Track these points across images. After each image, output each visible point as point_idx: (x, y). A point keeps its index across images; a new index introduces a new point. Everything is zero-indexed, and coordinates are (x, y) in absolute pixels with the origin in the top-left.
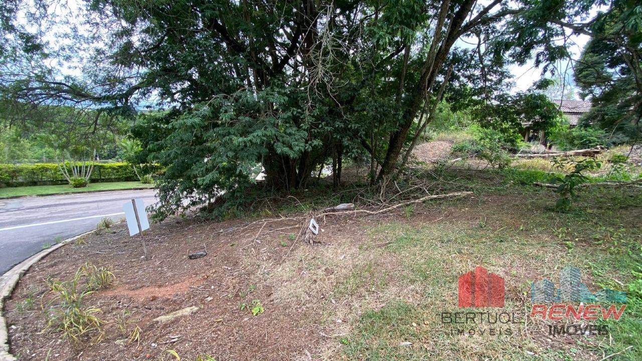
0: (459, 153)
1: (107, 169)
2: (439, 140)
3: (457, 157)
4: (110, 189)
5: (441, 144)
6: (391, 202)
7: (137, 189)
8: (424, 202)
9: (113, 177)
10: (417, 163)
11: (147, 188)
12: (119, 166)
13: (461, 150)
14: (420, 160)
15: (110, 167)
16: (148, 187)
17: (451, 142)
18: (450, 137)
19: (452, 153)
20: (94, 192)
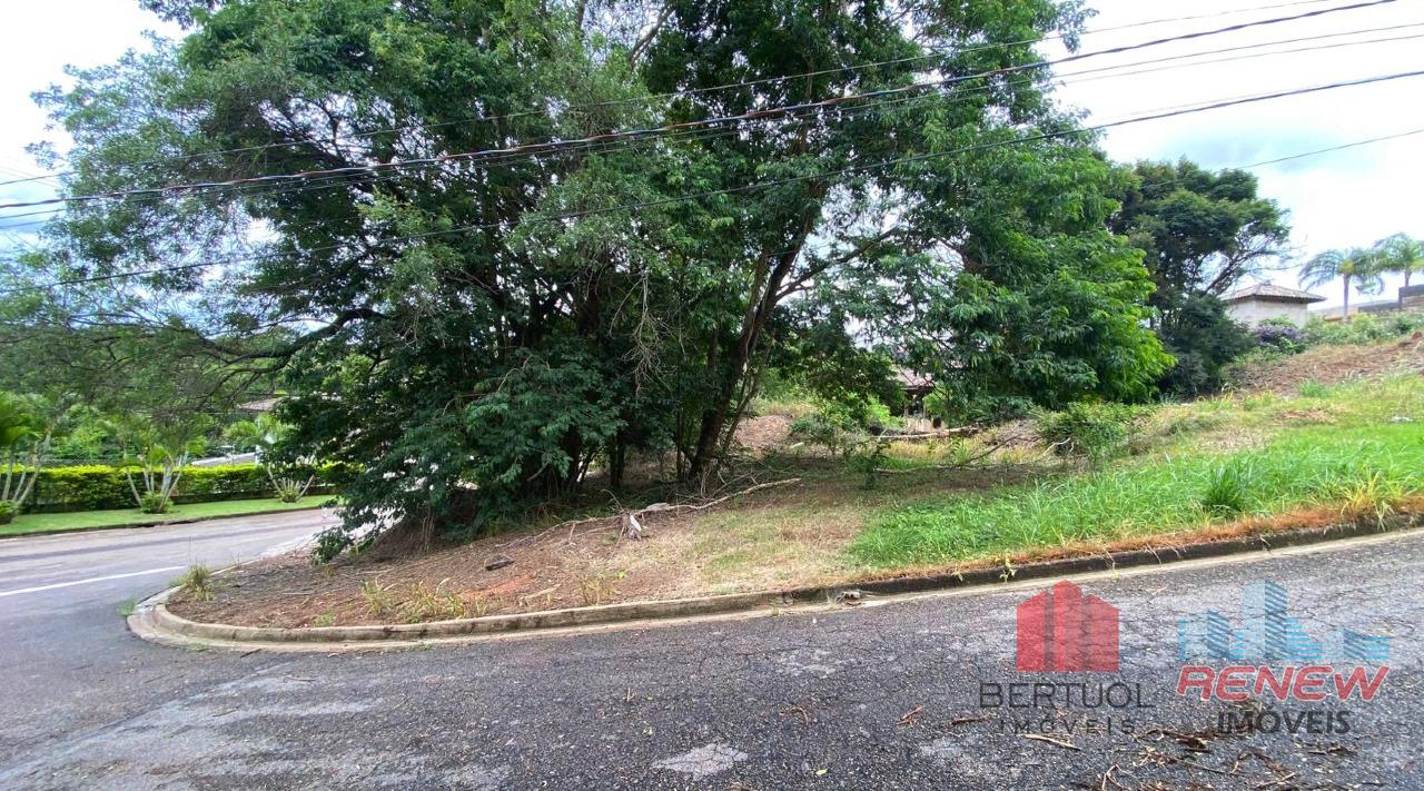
0: (801, 435)
1: (56, 480)
2: (770, 414)
3: (799, 440)
4: (73, 526)
5: (775, 421)
6: (717, 496)
7: (140, 526)
8: (752, 492)
9: (67, 500)
10: (742, 450)
11: (161, 524)
12: (85, 474)
13: (803, 429)
14: (745, 446)
15: (64, 478)
16: (166, 521)
17: (789, 416)
18: (787, 409)
19: (791, 435)
20: (36, 534)
